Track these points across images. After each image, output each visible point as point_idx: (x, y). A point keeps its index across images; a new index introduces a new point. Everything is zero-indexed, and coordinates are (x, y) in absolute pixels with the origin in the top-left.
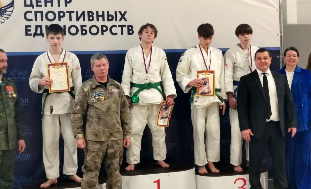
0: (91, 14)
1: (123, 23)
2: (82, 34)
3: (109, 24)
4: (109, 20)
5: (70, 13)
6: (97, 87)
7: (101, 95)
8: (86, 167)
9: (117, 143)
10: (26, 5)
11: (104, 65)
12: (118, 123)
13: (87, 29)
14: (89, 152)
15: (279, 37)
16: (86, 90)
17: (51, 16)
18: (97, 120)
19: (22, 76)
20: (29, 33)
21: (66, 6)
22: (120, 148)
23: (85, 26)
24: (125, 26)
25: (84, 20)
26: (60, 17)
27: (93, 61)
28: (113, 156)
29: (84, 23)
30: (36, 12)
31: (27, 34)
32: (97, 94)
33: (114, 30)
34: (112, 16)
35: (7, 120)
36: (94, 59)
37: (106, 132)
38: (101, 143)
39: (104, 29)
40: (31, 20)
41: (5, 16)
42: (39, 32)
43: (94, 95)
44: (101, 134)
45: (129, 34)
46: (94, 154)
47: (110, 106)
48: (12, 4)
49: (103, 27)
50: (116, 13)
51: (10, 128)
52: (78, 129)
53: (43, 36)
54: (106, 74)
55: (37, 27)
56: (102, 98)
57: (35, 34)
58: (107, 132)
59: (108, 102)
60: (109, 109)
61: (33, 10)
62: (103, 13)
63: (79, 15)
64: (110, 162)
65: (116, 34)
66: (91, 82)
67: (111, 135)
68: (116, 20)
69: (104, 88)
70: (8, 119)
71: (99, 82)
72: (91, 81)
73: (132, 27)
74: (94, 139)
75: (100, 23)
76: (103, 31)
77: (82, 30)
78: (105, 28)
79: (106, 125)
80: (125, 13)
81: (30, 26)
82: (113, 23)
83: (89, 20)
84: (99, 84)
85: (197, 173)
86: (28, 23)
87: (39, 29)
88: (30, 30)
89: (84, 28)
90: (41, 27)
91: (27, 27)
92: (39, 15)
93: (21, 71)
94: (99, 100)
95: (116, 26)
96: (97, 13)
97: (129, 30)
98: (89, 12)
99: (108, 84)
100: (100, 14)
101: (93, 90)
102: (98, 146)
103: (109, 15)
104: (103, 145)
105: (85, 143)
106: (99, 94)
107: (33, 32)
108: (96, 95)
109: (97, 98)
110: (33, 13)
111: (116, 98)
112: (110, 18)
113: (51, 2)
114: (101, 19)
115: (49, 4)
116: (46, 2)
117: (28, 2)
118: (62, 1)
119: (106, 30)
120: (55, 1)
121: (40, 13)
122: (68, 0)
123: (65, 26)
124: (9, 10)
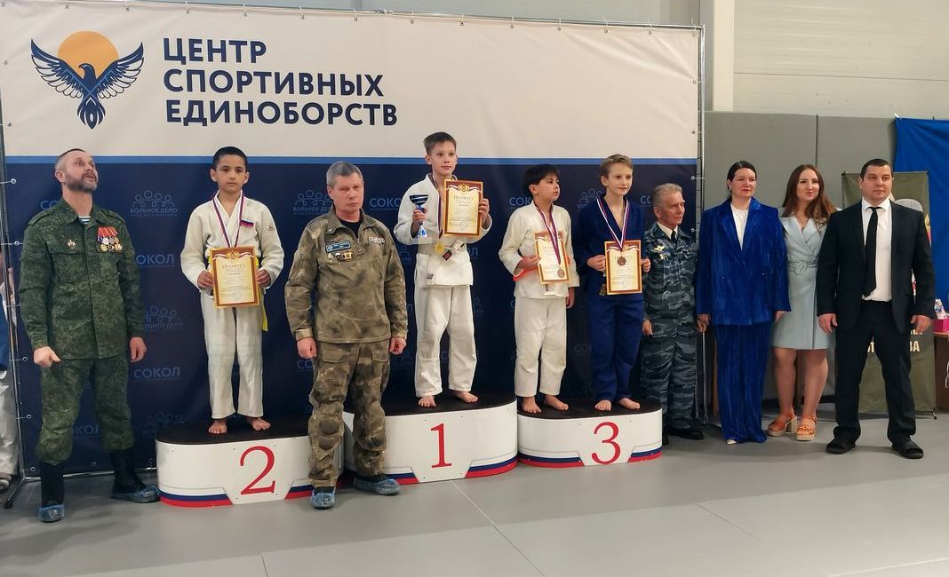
0: (306, 79)
1: (374, 99)
2: (288, 121)
3: (345, 101)
4: (344, 92)
5: (263, 75)
6: (339, 231)
7: (346, 248)
8: (317, 394)
9: (379, 348)
10: (168, 57)
11: (356, 187)
12: (380, 306)
13: (299, 110)
14: (321, 364)
16: (314, 236)
17: (221, 82)
18: (337, 299)
19: (159, 205)
20: (174, 115)
21: (253, 60)
22: (384, 357)
23: (294, 105)
24: (378, 106)
25: (292, 91)
26: (241, 84)
27: (333, 177)
28: (371, 372)
29: (291, 98)
30: (190, 73)
31: (170, 119)
32: (338, 247)
33: (355, 114)
34: (350, 84)
36: (334, 172)
37: (354, 325)
38: (347, 346)
39: (334, 112)
40: (180, 89)
42: (196, 115)
43: (330, 248)
44: (344, 328)
45: (387, 123)
46: (332, 369)
47: (364, 271)
48: (138, 55)
49: (331, 106)
50: (359, 77)
52: (302, 317)
53: (205, 124)
54: (360, 206)
55: (192, 103)
56: (348, 254)
57: (188, 120)
58: (356, 325)
59: (359, 265)
60: (361, 277)
61: (184, 69)
62: (333, 76)
63: (281, 81)
64: (362, 384)
65: (360, 122)
66: (326, 221)
67: (365, 331)
68: (359, 93)
69: (354, 234)
70: (95, 295)
71: (342, 222)
72: (325, 218)
73: (393, 108)
74: (332, 338)
75: (325, 99)
76: (332, 115)
77: (288, 113)
78: (335, 110)
79: (354, 310)
80: (379, 77)
81: (178, 102)
82: (354, 98)
83: (302, 92)
84: (341, 226)
85: (521, 411)
86: (174, 96)
87: (196, 108)
88: (177, 111)
89: (291, 109)
90: (200, 104)
91: (170, 103)
92: (196, 79)
93: (159, 196)
94: (340, 259)
95: (358, 106)
96: (320, 76)
97: (386, 115)
98: (302, 75)
99: (362, 227)
100: (326, 79)
101: (328, 237)
102: (340, 352)
103: (344, 83)
104: (350, 351)
105: (314, 349)
106: (341, 247)
107: (183, 114)
108: (336, 249)
109: (337, 254)
110: (184, 74)
111: (376, 256)
112: (348, 88)
113: (223, 51)
114: (327, 89)
115: (217, 56)
116: (211, 51)
117: (173, 52)
118: (246, 50)
119: (339, 114)
120: (231, 50)
121: (199, 76)
122: (258, 48)
123: (250, 104)
124: (132, 66)
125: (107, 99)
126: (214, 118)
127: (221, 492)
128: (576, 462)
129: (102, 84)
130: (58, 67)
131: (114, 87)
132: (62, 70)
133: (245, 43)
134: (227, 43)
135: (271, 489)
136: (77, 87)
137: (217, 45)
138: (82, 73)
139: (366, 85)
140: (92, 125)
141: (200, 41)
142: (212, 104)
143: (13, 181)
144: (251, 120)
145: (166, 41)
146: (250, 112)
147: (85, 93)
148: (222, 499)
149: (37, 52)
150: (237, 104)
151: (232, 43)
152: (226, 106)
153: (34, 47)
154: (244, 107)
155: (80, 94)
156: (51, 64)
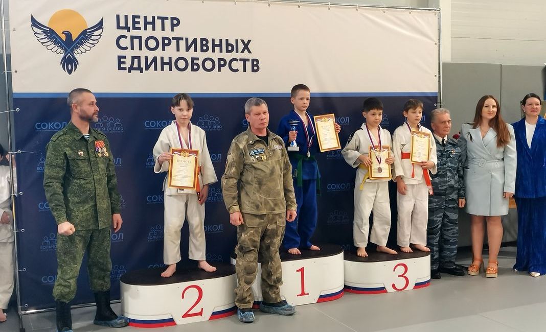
0: (204, 42)
1: (246, 55)
2: (193, 70)
3: (228, 57)
4: (228, 51)
5: (178, 39)
6: (256, 142)
7: (262, 153)
8: (241, 249)
9: (281, 217)
10: (119, 27)
11: (264, 113)
13: (200, 62)
14: (245, 229)
16: (241, 147)
17: (152, 44)
18: (257, 186)
19: (112, 125)
20: (122, 66)
21: (172, 30)
22: (283, 222)
23: (197, 59)
24: (248, 60)
25: (196, 50)
26: (164, 45)
28: (274, 233)
29: (195, 55)
30: (133, 38)
31: (120, 68)
32: (257, 152)
33: (235, 65)
34: (232, 45)
37: (268, 202)
38: (261, 217)
39: (222, 63)
40: (126, 48)
41: (90, 41)
42: (136, 65)
44: (262, 205)
45: (253, 71)
46: (252, 232)
47: (274, 167)
48: (100, 25)
49: (220, 60)
50: (237, 41)
52: (233, 198)
53: (142, 72)
55: (133, 58)
56: (264, 157)
57: (131, 69)
58: (270, 202)
59: (271, 163)
62: (221, 40)
63: (190, 43)
64: (269, 241)
65: (237, 70)
66: (247, 136)
67: (276, 205)
68: (237, 52)
69: (266, 144)
70: (97, 186)
71: (258, 137)
72: (245, 134)
73: (258, 61)
74: (255, 211)
75: (216, 55)
76: (220, 66)
77: (193, 64)
79: (268, 193)
80: (249, 41)
81: (124, 57)
82: (233, 55)
83: (202, 50)
84: (257, 139)
86: (122, 53)
87: (136, 61)
88: (124, 63)
89: (195, 61)
90: (139, 58)
91: (120, 57)
92: (136, 41)
93: (112, 120)
94: (260, 160)
95: (236, 60)
96: (213, 40)
97: (253, 65)
98: (202, 40)
99: (270, 139)
100: (217, 42)
102: (257, 221)
103: (228, 44)
104: (263, 219)
105: (242, 219)
106: (259, 152)
107: (128, 65)
108: (256, 154)
109: (257, 157)
110: (129, 39)
111: (279, 157)
112: (230, 48)
113: (153, 23)
114: (217, 49)
115: (150, 27)
116: (146, 23)
117: (122, 24)
118: (168, 23)
119: (224, 65)
120: (158, 23)
121: (138, 40)
122: (175, 22)
123: (170, 58)
124: (96, 33)
125: (80, 55)
126: (147, 67)
127: (169, 317)
128: (382, 290)
129: (76, 44)
130: (48, 33)
131: (84, 46)
132: (51, 35)
133: (167, 18)
134: (156, 18)
135: (200, 314)
136: (61, 47)
137: (149, 20)
138: (64, 37)
139: (241, 46)
140: (70, 72)
141: (139, 17)
142: (146, 58)
143: (18, 110)
144: (170, 69)
145: (118, 16)
146: (170, 64)
147: (66, 50)
148: (170, 322)
149: (35, 23)
150: (162, 58)
151: (159, 18)
152: (155, 59)
153: (33, 20)
154: (166, 60)
155: (62, 51)
156: (44, 31)
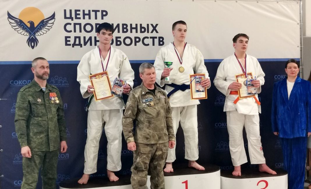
0: (125, 26)
1: (154, 34)
2: (117, 45)
3: (141, 36)
4: (141, 32)
6: (147, 93)
7: (151, 101)
8: (136, 168)
9: (165, 146)
10: (66, 18)
12: (165, 127)
13: (122, 40)
14: (140, 154)
15: (299, 49)
16: (137, 96)
17: (88, 28)
18: (148, 124)
19: (61, 82)
20: (68, 43)
21: (102, 18)
23: (120, 38)
24: (156, 38)
25: (119, 32)
27: (143, 70)
29: (118, 35)
30: (75, 24)
31: (66, 44)
33: (146, 41)
34: (144, 28)
35: (48, 124)
38: (152, 145)
40: (71, 31)
41: (47, 27)
42: (77, 42)
43: (144, 101)
44: (151, 137)
45: (160, 45)
46: (145, 156)
47: (159, 111)
48: (53, 17)
49: (136, 38)
50: (148, 25)
51: (51, 131)
52: (130, 132)
53: (81, 46)
55: (76, 38)
56: (152, 103)
57: (74, 45)
58: (156, 135)
59: (158, 108)
60: (158, 114)
61: (72, 22)
62: (136, 25)
65: (148, 45)
66: (141, 89)
67: (160, 138)
68: (148, 32)
69: (154, 94)
70: (50, 123)
71: (149, 90)
72: (140, 87)
73: (163, 38)
74: (145, 142)
75: (133, 35)
76: (136, 42)
77: (117, 41)
78: (137, 40)
79: (155, 129)
80: (157, 25)
81: (70, 37)
82: (146, 34)
83: (123, 32)
86: (68, 34)
87: (77, 39)
88: (69, 41)
89: (118, 39)
90: (79, 38)
91: (66, 37)
92: (78, 27)
93: (61, 78)
94: (149, 106)
95: (148, 38)
96: (131, 25)
97: (160, 41)
98: (123, 25)
99: (156, 91)
100: (134, 26)
106: (149, 100)
107: (72, 42)
108: (147, 101)
109: (147, 103)
110: (73, 25)
112: (143, 30)
113: (89, 14)
114: (134, 31)
115: (87, 17)
116: (84, 14)
117: (68, 15)
118: (99, 14)
119: (139, 41)
120: (93, 14)
122: (104, 13)
126: (85, 44)
129: (37, 30)
130: (19, 23)
131: (42, 31)
132: (21, 24)
133: (99, 11)
136: (27, 31)
138: (29, 25)
139: (151, 28)
140: (33, 47)
141: (79, 11)
142: (85, 38)
145: (65, 11)
147: (30, 34)
149: (10, 16)
150: (95, 38)
151: (93, 11)
153: (9, 14)
155: (28, 34)
156: (16, 21)
